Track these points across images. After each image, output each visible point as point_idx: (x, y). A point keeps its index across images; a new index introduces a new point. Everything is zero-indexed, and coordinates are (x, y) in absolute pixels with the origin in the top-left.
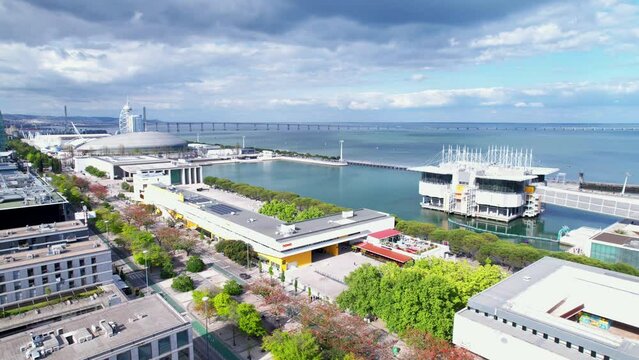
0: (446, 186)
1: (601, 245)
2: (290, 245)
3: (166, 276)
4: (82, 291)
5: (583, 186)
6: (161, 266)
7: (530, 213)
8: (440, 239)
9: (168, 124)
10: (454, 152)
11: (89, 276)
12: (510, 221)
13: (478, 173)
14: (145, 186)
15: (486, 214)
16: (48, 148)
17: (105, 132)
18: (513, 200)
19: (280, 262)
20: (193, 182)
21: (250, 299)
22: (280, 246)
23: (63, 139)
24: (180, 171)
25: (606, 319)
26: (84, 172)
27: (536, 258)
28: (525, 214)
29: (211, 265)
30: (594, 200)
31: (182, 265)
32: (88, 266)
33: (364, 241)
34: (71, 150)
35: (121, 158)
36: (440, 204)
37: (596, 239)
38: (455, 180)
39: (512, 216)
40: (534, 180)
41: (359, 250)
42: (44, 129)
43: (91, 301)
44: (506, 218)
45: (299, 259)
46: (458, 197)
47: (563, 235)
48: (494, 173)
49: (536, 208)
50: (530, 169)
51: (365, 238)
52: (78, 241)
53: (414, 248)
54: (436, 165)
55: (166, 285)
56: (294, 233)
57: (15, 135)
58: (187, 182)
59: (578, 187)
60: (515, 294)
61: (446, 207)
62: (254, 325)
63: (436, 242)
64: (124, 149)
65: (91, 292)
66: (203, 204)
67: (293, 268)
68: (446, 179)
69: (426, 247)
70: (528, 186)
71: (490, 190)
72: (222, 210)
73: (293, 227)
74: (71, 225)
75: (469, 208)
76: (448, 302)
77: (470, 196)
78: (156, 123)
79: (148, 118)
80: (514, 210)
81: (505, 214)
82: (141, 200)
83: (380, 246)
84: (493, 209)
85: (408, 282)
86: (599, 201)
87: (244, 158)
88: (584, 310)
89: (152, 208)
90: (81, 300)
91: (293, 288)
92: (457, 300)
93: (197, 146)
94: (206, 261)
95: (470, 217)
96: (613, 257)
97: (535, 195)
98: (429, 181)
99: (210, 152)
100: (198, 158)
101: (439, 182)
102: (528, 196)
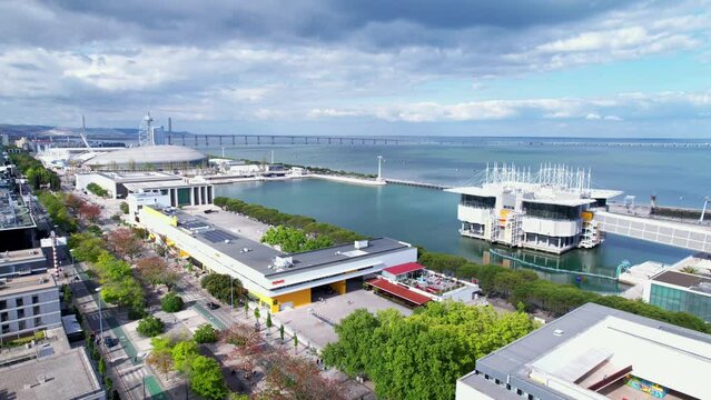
0: (488, 210)
1: (663, 287)
2: (282, 281)
3: (133, 317)
4: (15, 337)
5: (654, 212)
6: (130, 304)
7: (587, 244)
8: (469, 276)
9: (196, 137)
10: (500, 171)
11: (29, 318)
12: (562, 253)
13: (525, 196)
14: (140, 207)
15: (533, 244)
16: (54, 162)
17: (123, 145)
18: (566, 228)
19: (270, 302)
20: (203, 203)
21: (224, 349)
22: (269, 284)
23: (72, 152)
24: (189, 190)
25: (660, 386)
26: (86, 190)
27: (580, 302)
28: (581, 244)
29: (192, 303)
30: (663, 230)
31: (159, 302)
32: (28, 306)
33: (379, 277)
34: (79, 164)
35: (127, 174)
36: (481, 231)
37: (658, 279)
38: (499, 204)
39: (565, 247)
40: (592, 205)
41: (370, 288)
42: (58, 141)
43: (25, 351)
44: (558, 250)
45: (295, 299)
46: (501, 224)
47: (623, 271)
48: (546, 196)
49: (594, 238)
50: (588, 191)
51: (380, 273)
52: (33, 273)
53: (436, 287)
54: (479, 184)
55: (131, 328)
56: (291, 266)
57: (25, 148)
58: (197, 203)
59: (648, 212)
60: (539, 354)
61: (488, 235)
62: (209, 386)
63: (464, 278)
64: (134, 164)
65: (29, 338)
66: (197, 230)
67: (287, 309)
68: (489, 202)
69: (450, 285)
70: (584, 211)
71: (539, 215)
72: (215, 237)
73: (290, 260)
74: (27, 254)
75: (514, 237)
76: (451, 363)
77: (516, 223)
78: (183, 135)
79: (173, 130)
80: (567, 240)
81: (557, 245)
82: (136, 223)
83: (395, 283)
84: (542, 238)
85: (403, 336)
86: (669, 231)
87: (269, 175)
88: (632, 373)
89: (143, 234)
90: (13, 349)
91: (279, 335)
92: (465, 360)
93: (217, 161)
94: (187, 298)
95: (516, 247)
96: (677, 302)
97: (594, 223)
98: (468, 204)
99: (233, 168)
100: (219, 175)
101: (480, 206)
102: (584, 223)
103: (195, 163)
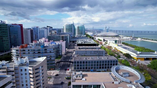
9: (114, 31)
14: (110, 43)
16: (91, 35)
19: (136, 59)
20: (119, 43)
22: (137, 55)
24: (117, 41)
26: (98, 40)
34: (95, 35)
35: (105, 37)
42: (90, 31)
56: (141, 53)
58: (118, 43)
66: (121, 47)
67: (139, 60)
72: (125, 48)
74: (98, 47)
82: (109, 45)
87: (133, 39)
89: (111, 47)
93: (121, 36)
99: (124, 37)
100: (121, 39)
103: (116, 36)
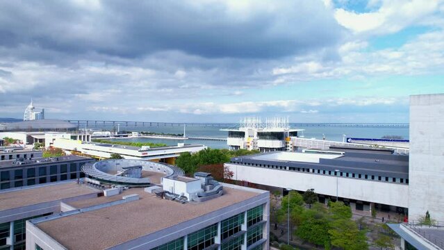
0: (242, 139)
2: (146, 154)
13: (259, 129)
14: (54, 139)
18: (278, 144)
38: (246, 135)
40: (290, 134)
46: (248, 144)
49: (291, 149)
64: (32, 129)
66: (94, 144)
68: (242, 134)
70: (287, 137)
71: (265, 139)
73: (149, 147)
77: (255, 143)
80: (278, 150)
87: (119, 136)
97: (290, 142)
98: (232, 137)
99: (95, 133)
101: (238, 137)
102: (286, 143)
103: (71, 130)
